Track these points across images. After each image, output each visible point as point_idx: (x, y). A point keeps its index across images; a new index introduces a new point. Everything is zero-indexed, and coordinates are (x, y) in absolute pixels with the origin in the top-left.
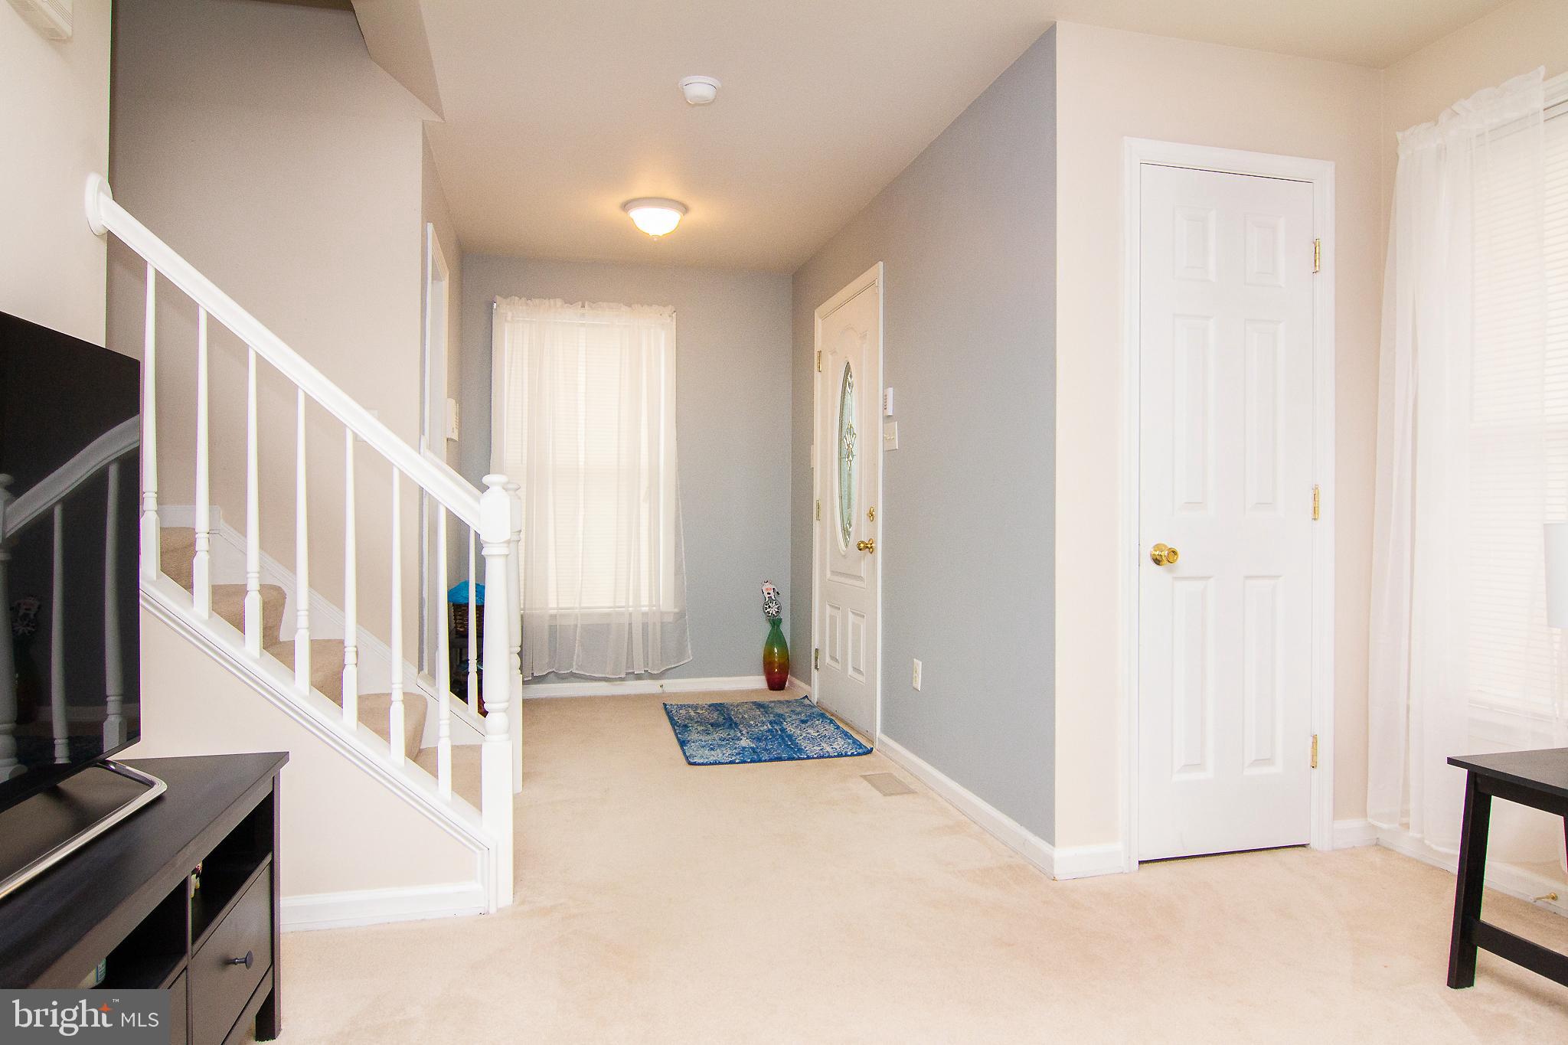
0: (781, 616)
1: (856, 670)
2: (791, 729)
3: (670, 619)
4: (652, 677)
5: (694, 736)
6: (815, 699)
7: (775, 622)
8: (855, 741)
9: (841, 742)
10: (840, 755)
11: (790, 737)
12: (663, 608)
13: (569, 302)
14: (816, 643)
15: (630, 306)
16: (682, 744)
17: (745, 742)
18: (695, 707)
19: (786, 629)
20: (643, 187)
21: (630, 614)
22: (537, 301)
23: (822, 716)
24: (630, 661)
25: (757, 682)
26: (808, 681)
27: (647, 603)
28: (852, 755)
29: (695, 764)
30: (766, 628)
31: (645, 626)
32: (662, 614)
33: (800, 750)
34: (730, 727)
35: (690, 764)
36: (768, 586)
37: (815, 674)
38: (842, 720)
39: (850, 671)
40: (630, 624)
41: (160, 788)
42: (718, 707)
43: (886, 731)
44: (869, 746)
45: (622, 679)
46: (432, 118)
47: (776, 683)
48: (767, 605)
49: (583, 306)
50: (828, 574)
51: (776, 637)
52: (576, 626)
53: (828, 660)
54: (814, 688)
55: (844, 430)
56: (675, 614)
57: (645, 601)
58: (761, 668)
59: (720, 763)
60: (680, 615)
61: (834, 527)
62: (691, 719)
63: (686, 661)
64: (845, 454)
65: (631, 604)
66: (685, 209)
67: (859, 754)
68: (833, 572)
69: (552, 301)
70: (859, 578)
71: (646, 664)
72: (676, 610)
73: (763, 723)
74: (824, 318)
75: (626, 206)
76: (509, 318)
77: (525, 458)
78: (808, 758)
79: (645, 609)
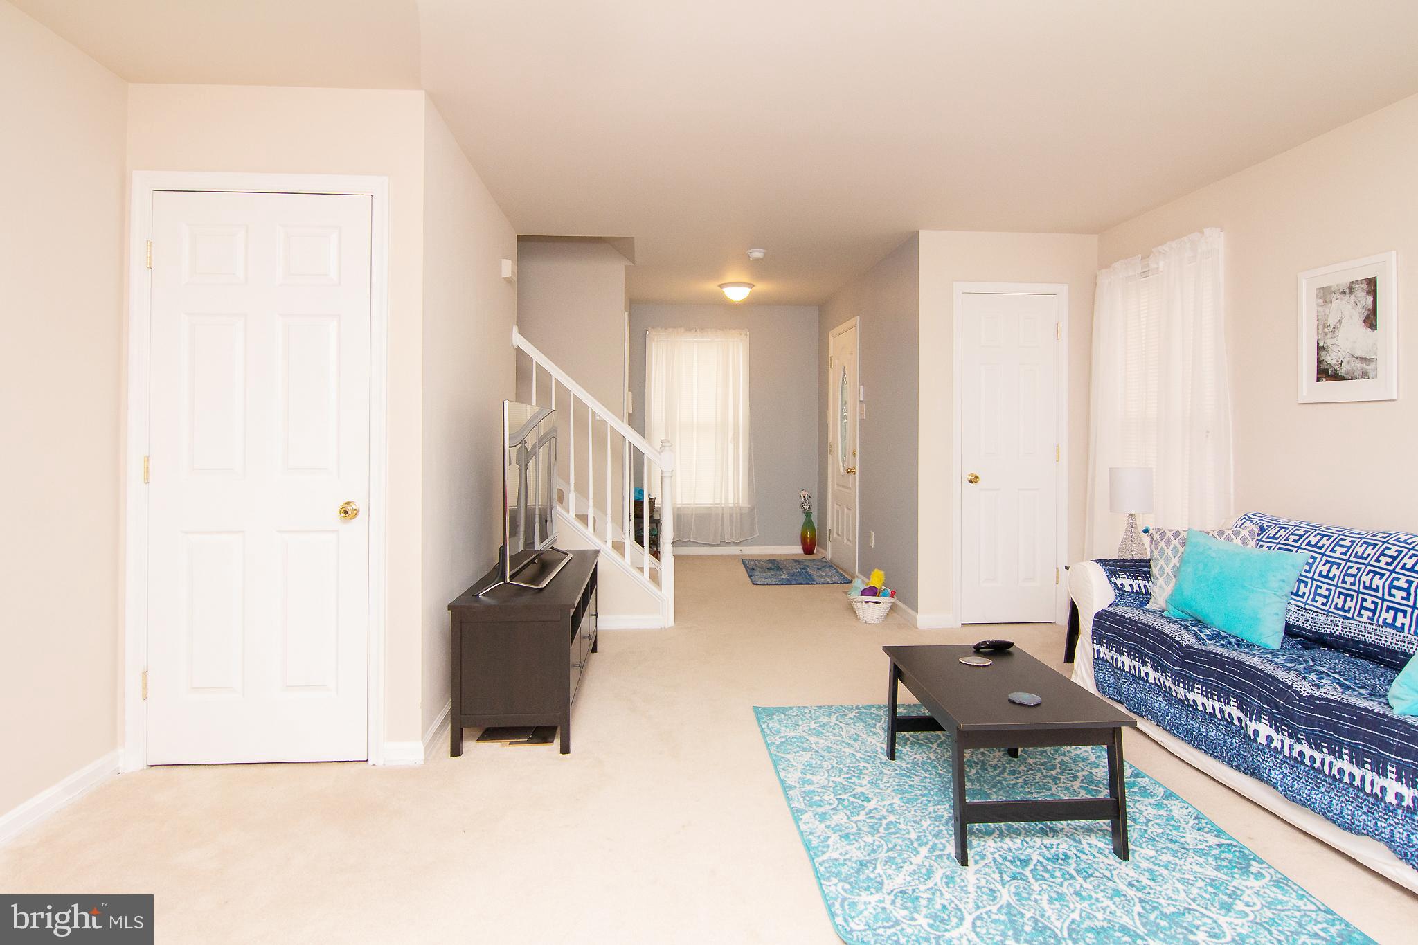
0: (812, 510)
1: (848, 540)
2: (810, 571)
3: (745, 511)
4: (737, 544)
5: (757, 573)
6: (829, 557)
7: (808, 514)
8: (845, 578)
9: (836, 577)
10: (834, 583)
11: (810, 575)
12: (741, 505)
13: (689, 329)
14: (829, 527)
15: (723, 330)
16: (750, 576)
17: (784, 576)
18: (759, 561)
19: (814, 518)
20: (731, 277)
21: (723, 508)
22: (671, 330)
23: (831, 566)
24: (723, 536)
25: (798, 550)
26: (826, 549)
27: (732, 502)
28: (841, 583)
29: (757, 584)
30: (803, 517)
31: (731, 515)
32: (741, 508)
33: (813, 580)
34: (778, 570)
35: (754, 584)
36: (803, 492)
37: (829, 544)
38: (841, 568)
39: (845, 541)
40: (723, 514)
41: (570, 556)
42: (770, 561)
43: (860, 572)
44: (850, 579)
45: (718, 545)
46: (629, 264)
47: (808, 550)
48: (803, 503)
49: (696, 331)
50: (836, 485)
51: (808, 524)
52: (692, 514)
53: (835, 535)
54: (828, 552)
55: (844, 403)
56: (749, 508)
57: (731, 500)
58: (799, 540)
59: (769, 585)
60: (752, 510)
61: (838, 460)
62: (756, 566)
63: (755, 536)
64: (844, 418)
65: (723, 502)
66: (752, 286)
67: (845, 583)
68: (838, 485)
69: (679, 329)
70: (849, 488)
71: (732, 537)
72: (749, 506)
73: (796, 569)
74: (834, 337)
75: (721, 286)
76: (656, 339)
77: (664, 418)
78: (817, 584)
79: (731, 505)
